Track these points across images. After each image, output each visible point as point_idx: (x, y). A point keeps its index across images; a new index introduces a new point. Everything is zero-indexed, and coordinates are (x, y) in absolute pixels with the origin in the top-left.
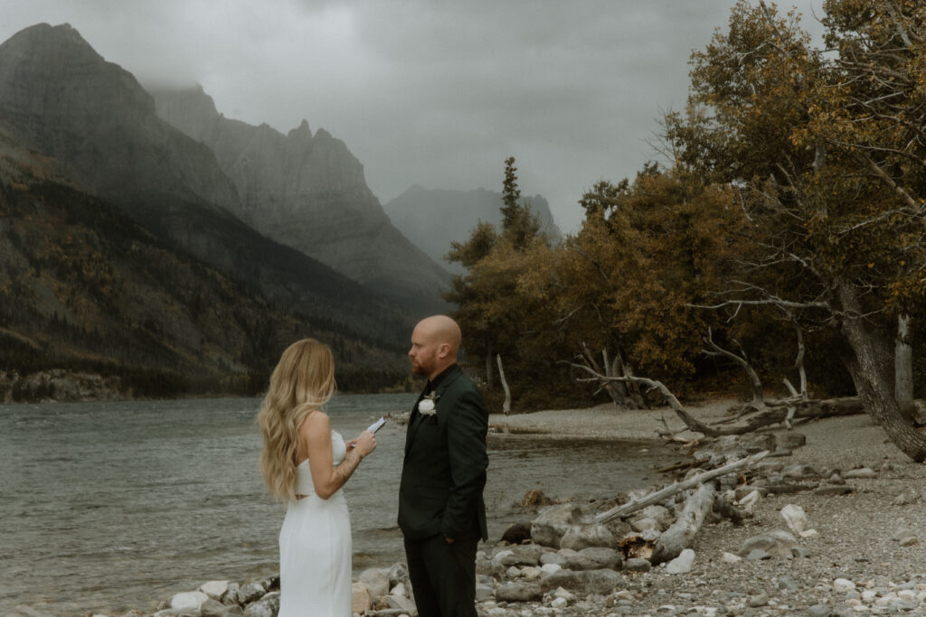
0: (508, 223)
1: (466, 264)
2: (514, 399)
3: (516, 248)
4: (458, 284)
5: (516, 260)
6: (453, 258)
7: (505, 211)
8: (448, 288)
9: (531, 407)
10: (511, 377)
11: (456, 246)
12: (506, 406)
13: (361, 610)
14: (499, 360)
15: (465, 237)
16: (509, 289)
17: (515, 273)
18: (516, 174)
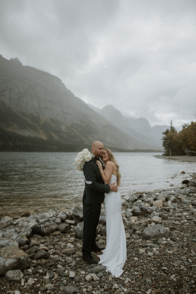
0: (171, 129)
1: (165, 134)
2: (172, 154)
3: (173, 132)
4: (164, 137)
5: (172, 134)
6: (163, 134)
7: (171, 127)
8: (162, 138)
9: (174, 155)
10: (172, 151)
11: (163, 132)
12: (171, 155)
13: (160, 207)
14: (170, 148)
15: (165, 131)
16: (171, 138)
17: (173, 136)
18: (172, 122)
